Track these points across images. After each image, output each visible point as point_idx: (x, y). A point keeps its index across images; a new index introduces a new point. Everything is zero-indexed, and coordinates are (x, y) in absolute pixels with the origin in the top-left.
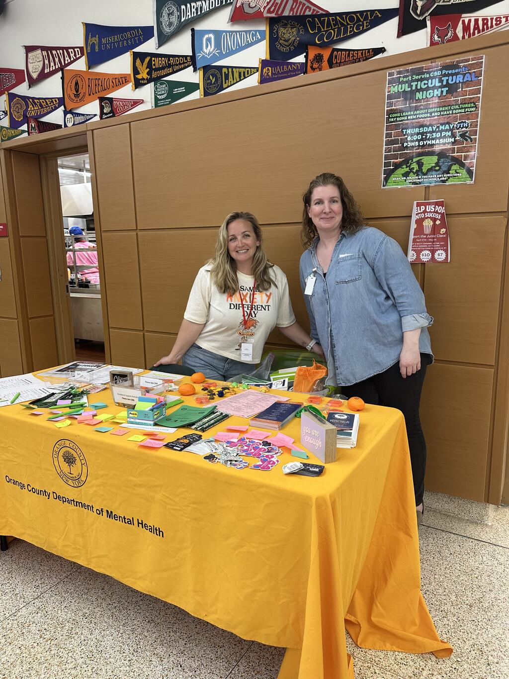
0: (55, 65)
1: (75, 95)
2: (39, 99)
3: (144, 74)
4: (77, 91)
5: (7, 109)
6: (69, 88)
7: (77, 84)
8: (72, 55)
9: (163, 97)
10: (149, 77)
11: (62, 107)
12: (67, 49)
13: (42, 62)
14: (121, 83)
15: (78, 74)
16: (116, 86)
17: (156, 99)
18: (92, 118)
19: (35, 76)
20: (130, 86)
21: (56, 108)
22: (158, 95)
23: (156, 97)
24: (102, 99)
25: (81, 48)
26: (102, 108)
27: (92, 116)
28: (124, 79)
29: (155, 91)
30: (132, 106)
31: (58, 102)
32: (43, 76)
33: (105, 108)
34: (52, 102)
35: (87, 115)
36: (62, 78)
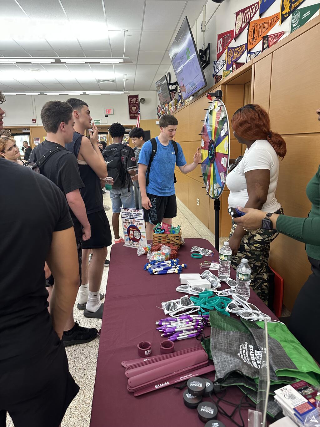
0: (246, 21)
1: (253, 39)
2: (236, 48)
3: (287, 10)
4: (254, 36)
5: (226, 58)
6: (250, 35)
7: (254, 30)
8: (254, 10)
9: (296, 24)
10: (290, 10)
11: (247, 51)
12: (251, 6)
13: (242, 21)
14: (274, 21)
15: (256, 22)
16: (272, 25)
17: (292, 28)
18: (259, 54)
19: (237, 32)
20: (279, 22)
21: (244, 51)
22: (294, 24)
23: (292, 25)
24: (264, 38)
25: (258, 3)
26: (263, 44)
27: (258, 52)
28: (276, 18)
29: (292, 21)
30: (278, 38)
31: (245, 47)
32: (241, 30)
33: (265, 45)
34: (242, 47)
35: (256, 52)
36: (248, 29)
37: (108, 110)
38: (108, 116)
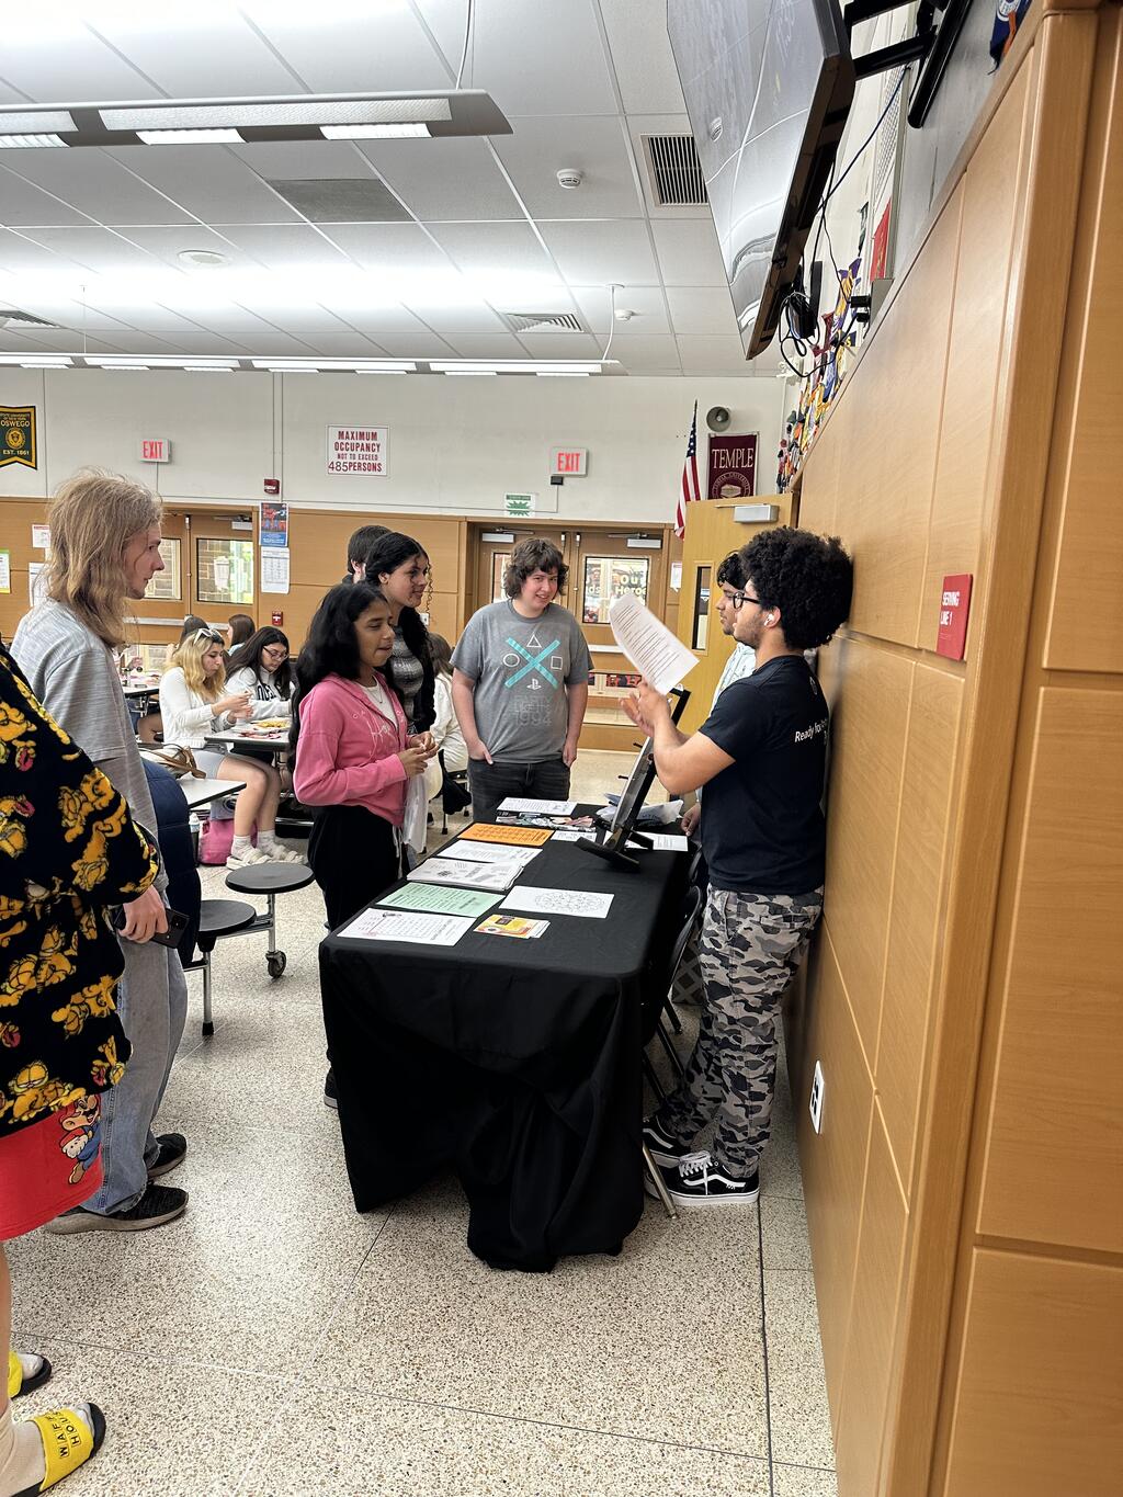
37: (568, 458)
38: (566, 480)
